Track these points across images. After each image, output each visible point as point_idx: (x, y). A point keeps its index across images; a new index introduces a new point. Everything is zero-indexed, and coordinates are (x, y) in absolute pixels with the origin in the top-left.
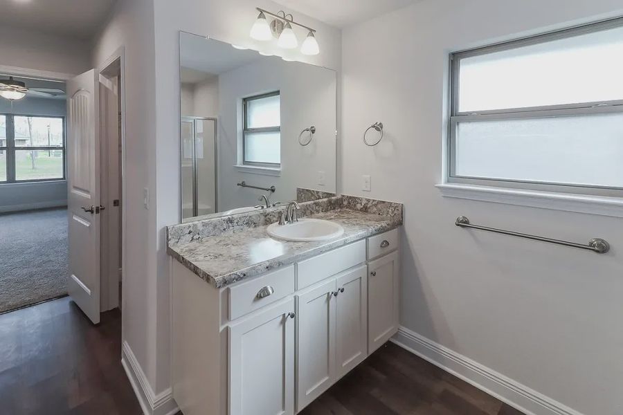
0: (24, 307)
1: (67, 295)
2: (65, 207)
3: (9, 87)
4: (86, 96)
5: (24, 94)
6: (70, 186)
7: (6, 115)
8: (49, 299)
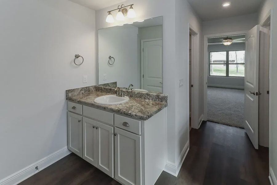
0: (227, 125)
1: (243, 128)
2: (243, 89)
3: (226, 41)
4: (253, 39)
5: (231, 43)
6: (245, 81)
7: (226, 51)
8: (236, 127)
